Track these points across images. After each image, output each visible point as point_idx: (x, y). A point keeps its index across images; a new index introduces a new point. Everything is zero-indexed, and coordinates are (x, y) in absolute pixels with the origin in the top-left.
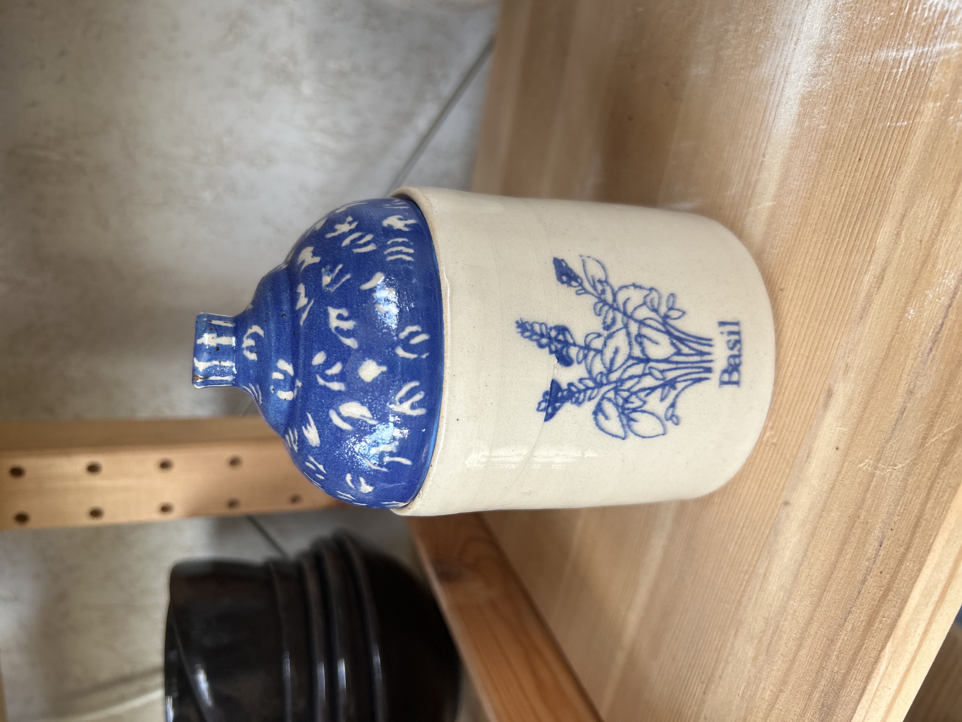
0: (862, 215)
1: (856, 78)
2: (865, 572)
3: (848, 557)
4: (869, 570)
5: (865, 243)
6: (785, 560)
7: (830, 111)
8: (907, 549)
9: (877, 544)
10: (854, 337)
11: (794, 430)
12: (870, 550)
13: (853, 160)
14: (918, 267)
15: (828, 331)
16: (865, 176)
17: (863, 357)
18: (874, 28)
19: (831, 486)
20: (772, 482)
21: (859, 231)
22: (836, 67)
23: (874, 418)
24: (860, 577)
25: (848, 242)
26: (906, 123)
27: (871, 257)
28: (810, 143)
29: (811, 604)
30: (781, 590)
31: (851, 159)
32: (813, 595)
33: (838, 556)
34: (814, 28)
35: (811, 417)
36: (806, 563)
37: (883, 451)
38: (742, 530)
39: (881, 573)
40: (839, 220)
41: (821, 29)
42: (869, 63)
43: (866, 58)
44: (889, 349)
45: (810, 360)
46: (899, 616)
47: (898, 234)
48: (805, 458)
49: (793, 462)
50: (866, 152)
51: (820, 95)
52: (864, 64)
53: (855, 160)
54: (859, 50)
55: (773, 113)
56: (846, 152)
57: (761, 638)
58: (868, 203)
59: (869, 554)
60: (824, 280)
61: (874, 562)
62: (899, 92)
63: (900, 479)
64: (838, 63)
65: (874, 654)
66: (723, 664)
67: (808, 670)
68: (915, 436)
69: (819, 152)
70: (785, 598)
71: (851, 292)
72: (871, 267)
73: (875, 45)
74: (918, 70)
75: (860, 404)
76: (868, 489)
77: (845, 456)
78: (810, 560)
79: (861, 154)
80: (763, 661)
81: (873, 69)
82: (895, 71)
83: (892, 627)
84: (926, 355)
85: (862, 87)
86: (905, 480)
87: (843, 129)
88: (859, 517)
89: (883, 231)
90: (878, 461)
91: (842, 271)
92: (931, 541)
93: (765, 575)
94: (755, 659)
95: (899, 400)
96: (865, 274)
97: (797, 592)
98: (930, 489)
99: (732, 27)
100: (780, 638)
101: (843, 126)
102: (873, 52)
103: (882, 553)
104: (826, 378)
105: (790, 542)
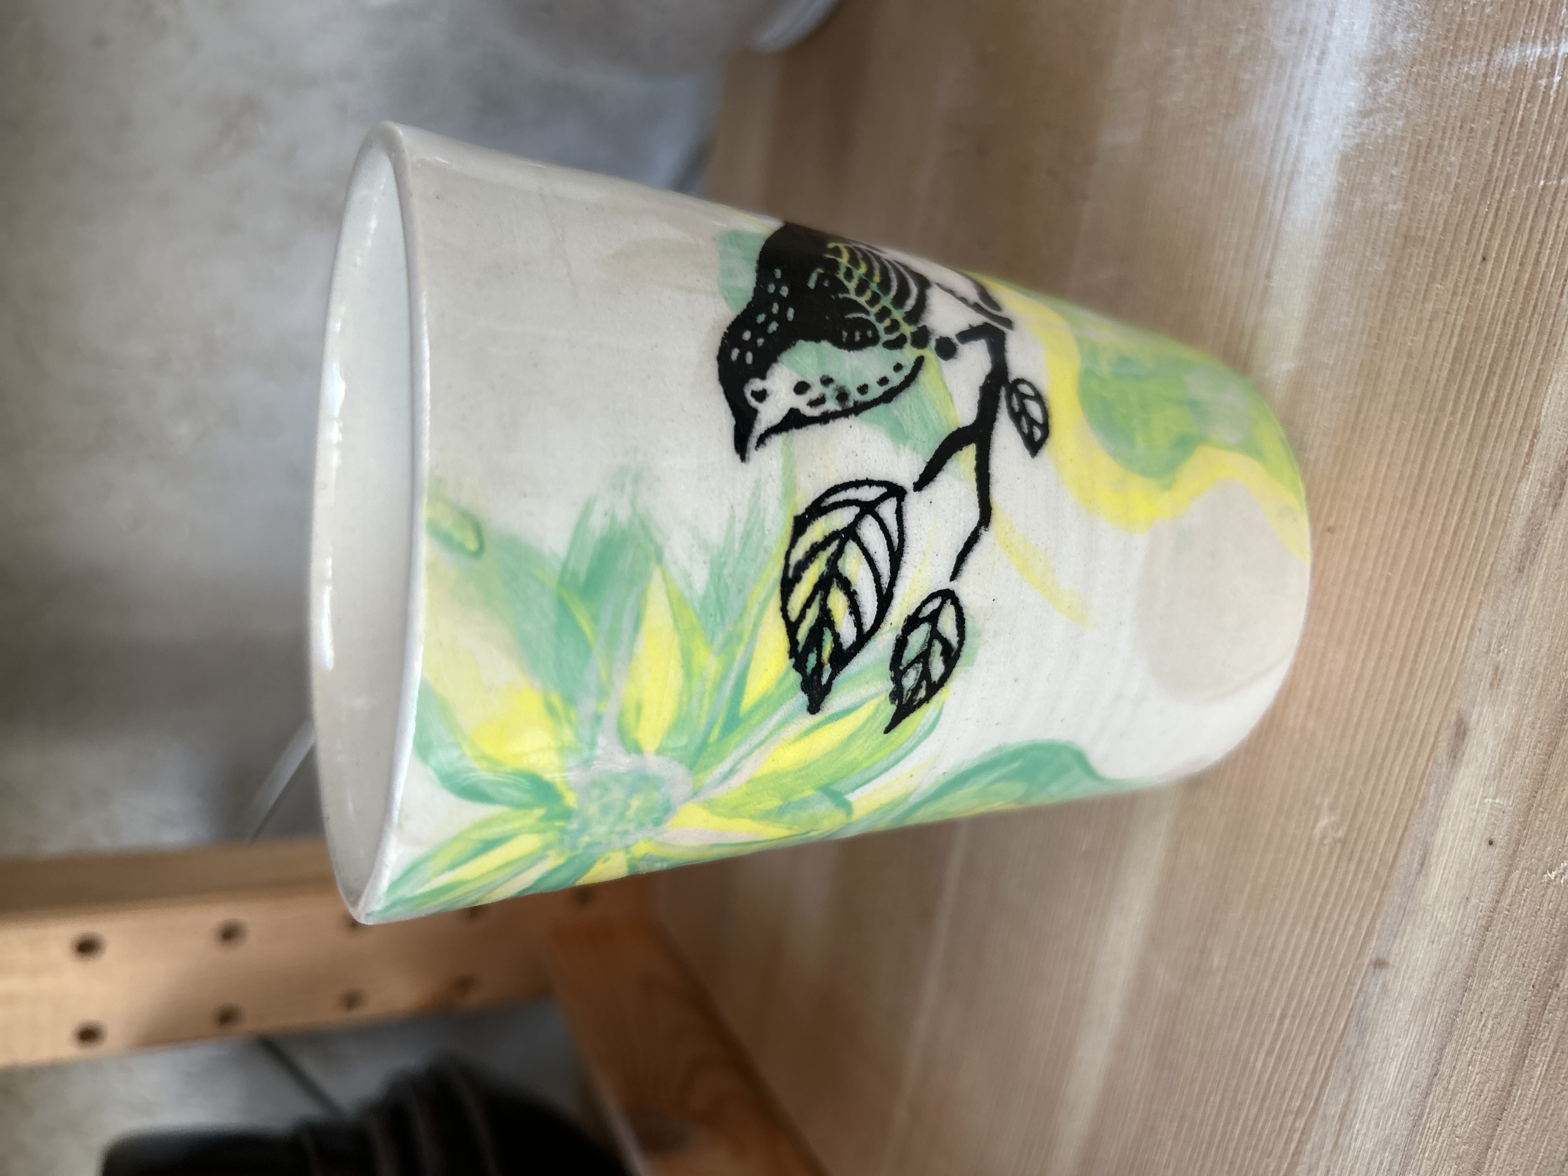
0: (1502, 364)
1: (1460, 105)
3: (1538, 1072)
5: (1514, 419)
6: (1389, 1085)
7: (1406, 176)
10: (1508, 610)
11: (1383, 809)
13: (1468, 261)
15: (1443, 605)
16: (1500, 289)
17: (1532, 651)
18: (1488, 10)
19: (1482, 922)
20: (1344, 919)
22: (1411, 91)
25: (1474, 422)
27: (1532, 446)
28: (1368, 241)
30: (1384, 1150)
31: (1463, 260)
32: (1460, 1157)
33: (1515, 1073)
34: (1356, 28)
35: (1421, 780)
36: (1438, 1090)
38: (1281, 1023)
40: (1448, 380)
41: (1373, 27)
42: (1485, 75)
43: (1477, 67)
45: (1408, 665)
48: (1415, 865)
49: (1388, 876)
50: (1496, 244)
51: (1381, 147)
52: (1474, 78)
53: (1473, 260)
54: (1459, 53)
55: (1282, 195)
56: (1452, 247)
58: (1513, 341)
60: (1426, 501)
64: (1416, 83)
69: (1390, 256)
70: (1396, 1167)
71: (1491, 518)
72: (1533, 467)
73: (1494, 40)
75: (1536, 747)
77: (1513, 857)
78: (1449, 1083)
79: (1487, 248)
81: (1496, 85)
82: (1543, 82)
85: (1473, 121)
87: (1441, 205)
88: (1558, 985)
89: (1553, 391)
93: (1342, 1117)
96: (1520, 481)
97: (1424, 1151)
99: (1180, 52)
101: (1439, 199)
102: (1490, 55)
104: (1450, 700)
105: (1397, 1045)
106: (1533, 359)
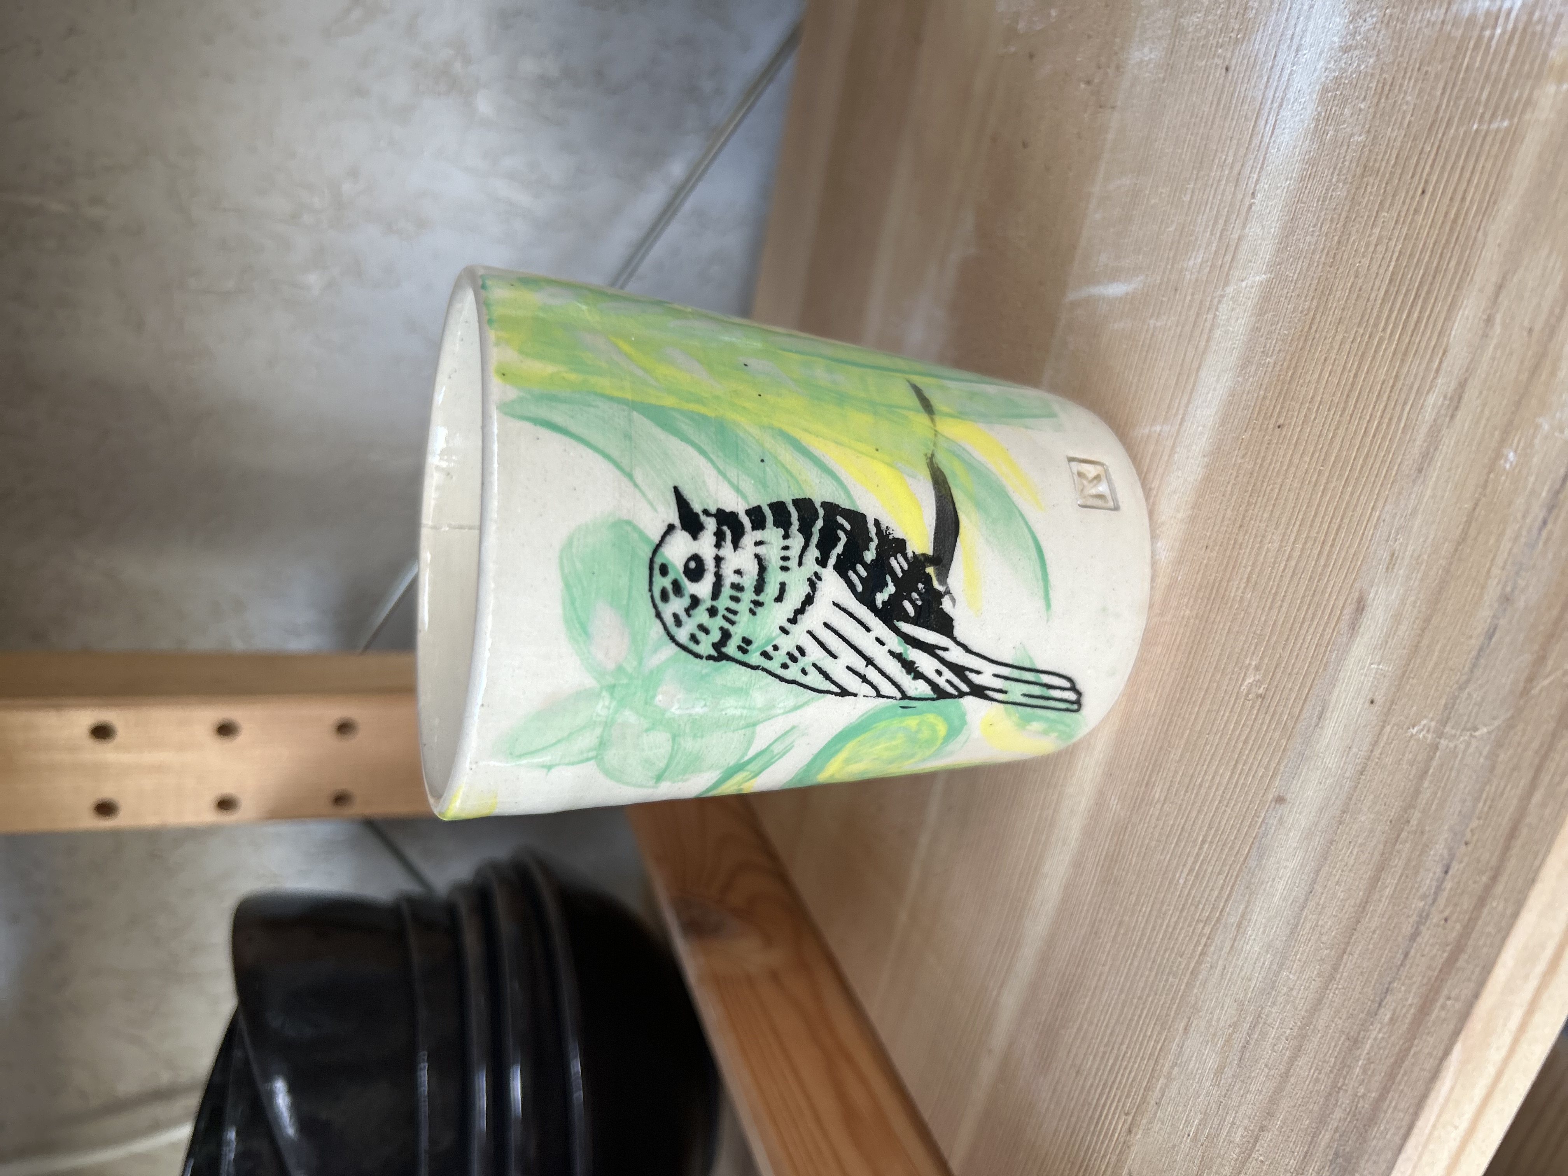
0: (1426, 288)
1: (1420, 49)
2: (1417, 919)
3: (1388, 891)
4: (1423, 917)
5: (1430, 338)
6: (1276, 899)
7: (1371, 110)
8: (1494, 879)
9: (1439, 870)
10: (1406, 505)
11: (1296, 671)
12: (1428, 880)
13: (1411, 193)
14: (1524, 376)
15: (1359, 497)
16: (1433, 221)
17: (1421, 540)
19: (1359, 768)
20: (1256, 763)
21: (1419, 317)
22: (1383, 32)
23: (1439, 646)
24: (1407, 929)
25: (1399, 338)
26: (1506, 123)
27: (1441, 363)
28: (1335, 169)
29: (1319, 975)
30: (1267, 952)
31: (1407, 193)
32: (1322, 960)
33: (1370, 892)
36: (1311, 904)
37: (1454, 705)
38: (1201, 848)
39: (1446, 920)
40: (1383, 300)
42: (1443, 22)
43: (1438, 14)
44: (1468, 523)
45: (1327, 548)
46: (1476, 995)
47: (1489, 321)
48: (1315, 719)
49: (1294, 728)
50: (1434, 178)
51: (1354, 83)
52: (1434, 24)
53: (1415, 193)
55: (1272, 120)
56: (1400, 180)
57: (1231, 1035)
58: (1437, 267)
59: (1425, 888)
60: (1355, 407)
61: (1434, 901)
62: (1495, 68)
63: (1485, 753)
64: (1388, 24)
65: (1429, 1064)
66: (1162, 1080)
67: (1311, 1092)
68: (1512, 676)
69: (1351, 183)
70: (1274, 967)
71: (1402, 425)
72: (1439, 381)
74: (1530, 30)
75: (1414, 622)
76: (1426, 772)
77: (1387, 714)
78: (1320, 899)
79: (1426, 182)
80: (1233, 1076)
81: (1450, 32)
82: (1488, 32)
83: (1465, 1015)
84: (1535, 531)
85: (1429, 64)
86: (1493, 756)
87: (1395, 140)
88: (1409, 822)
89: (1462, 315)
90: (1444, 722)
91: (1388, 390)
92: (1537, 863)
93: (1239, 925)
94: (1219, 1071)
95: (1485, 614)
96: (1428, 393)
97: (1296, 955)
98: (1539, 770)
100: (1264, 1035)
101: (1395, 134)
103: (1448, 885)
104: (1355, 579)
105: (1285, 867)
106: (1450, 285)
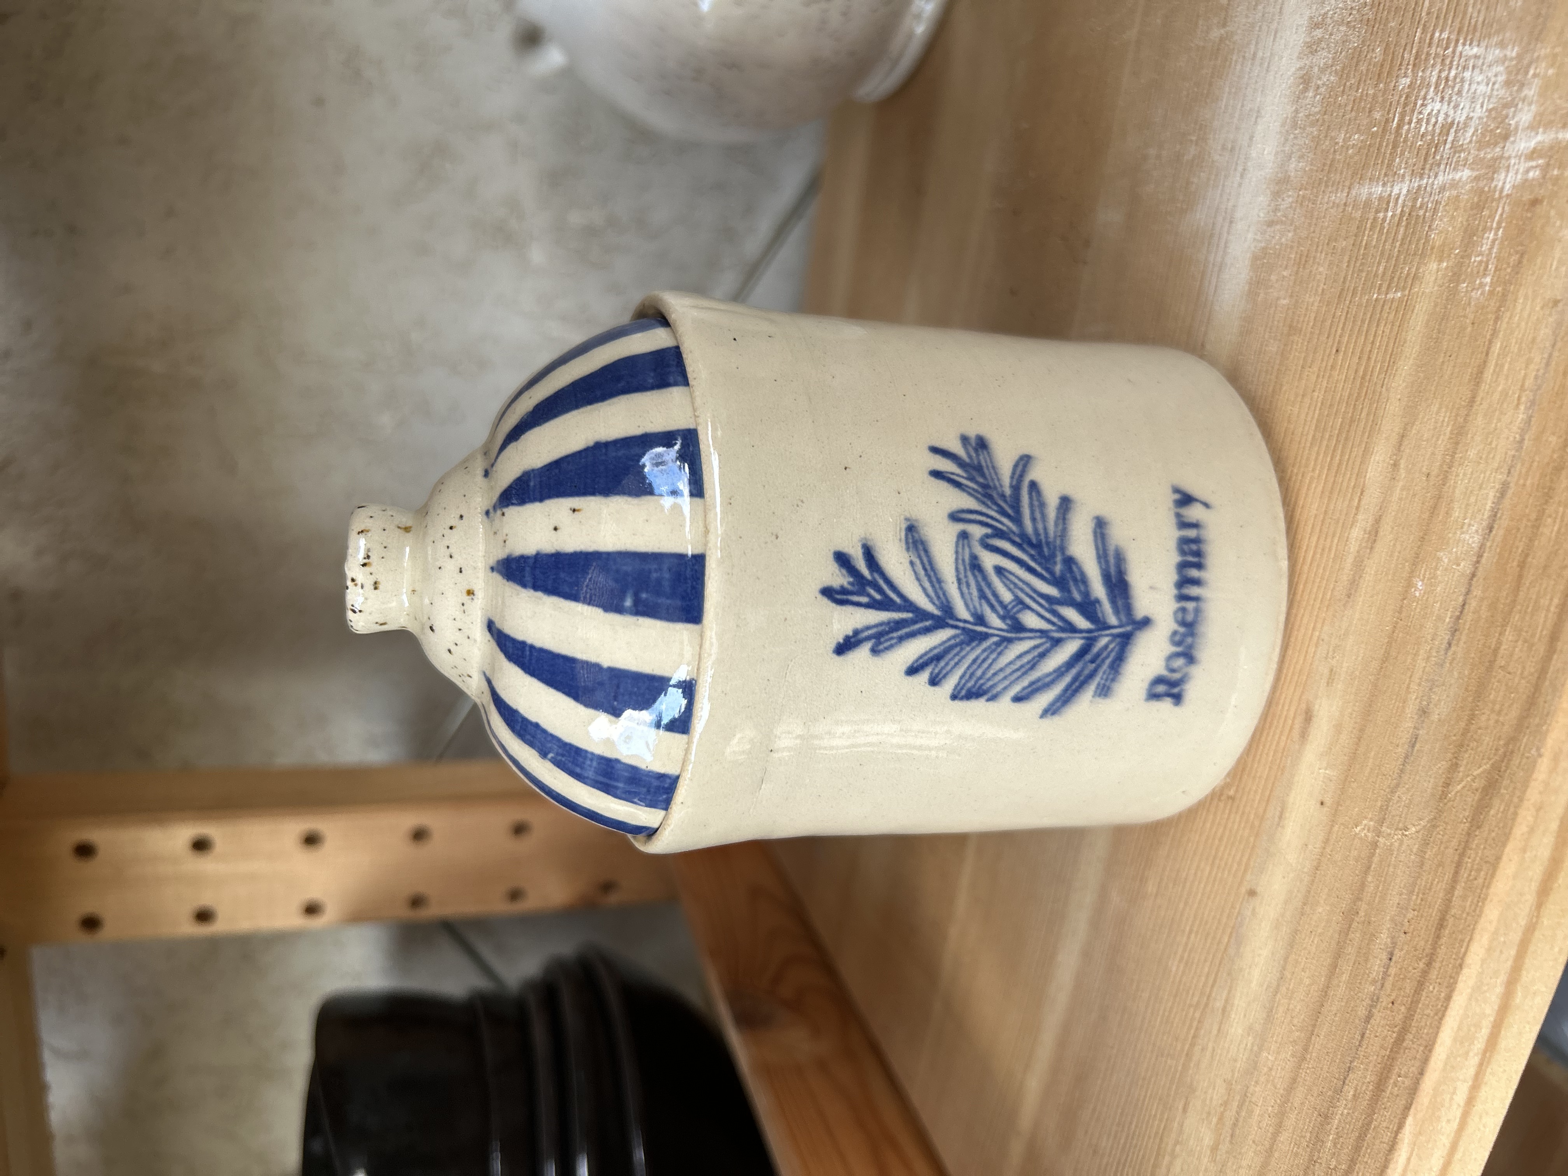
0: (1343, 436)
1: (1328, 227)
2: (1370, 1002)
3: (1345, 977)
4: (1375, 1000)
5: (1350, 479)
6: (1254, 985)
7: (1293, 278)
8: (1429, 964)
9: (1384, 956)
10: (1340, 627)
11: (1259, 774)
12: (1376, 966)
13: (1328, 351)
14: (1426, 516)
15: (1302, 618)
16: (1346, 376)
17: (1354, 657)
18: (1350, 152)
19: (1315, 863)
20: (1230, 860)
21: (1340, 460)
22: (1298, 210)
23: (1373, 753)
24: (1362, 1012)
26: (1399, 294)
27: (1360, 500)
28: (1266, 326)
29: (1293, 1056)
30: (1249, 1035)
31: (1325, 351)
32: (1295, 1041)
33: (1330, 978)
34: (1266, 152)
35: (1283, 753)
36: (1283, 989)
37: (1387, 806)
39: (1393, 1003)
40: (1311, 444)
41: (1277, 153)
42: (1345, 204)
44: (1389, 644)
46: (1422, 1073)
47: (1395, 465)
48: (1277, 819)
49: (1259, 827)
50: (1346, 338)
51: (1277, 252)
52: (1338, 206)
53: (1331, 351)
54: (1330, 184)
55: (1214, 280)
56: (1318, 339)
57: (1222, 1114)
58: (1352, 417)
59: (1375, 974)
61: (1383, 986)
62: (1387, 247)
63: (1415, 850)
64: (1301, 205)
65: (1387, 1137)
66: (1167, 1158)
67: (1292, 1166)
68: (1432, 780)
69: (1280, 340)
70: (1255, 1048)
71: (1332, 556)
72: (1360, 517)
73: (1353, 177)
74: (1414, 214)
75: (1352, 732)
76: (1369, 868)
77: (1334, 815)
78: (1289, 984)
79: (1339, 342)
80: (1227, 1152)
81: (1351, 213)
82: (1381, 215)
83: (1413, 1090)
84: (1442, 652)
85: (1336, 240)
86: (1422, 852)
87: (1313, 305)
88: (1358, 913)
89: (1374, 460)
90: (1381, 821)
91: (1320, 523)
92: (1463, 950)
93: (1224, 1010)
94: (1215, 1149)
95: (1408, 724)
96: (1351, 528)
97: (1272, 1037)
98: (1459, 865)
99: (1152, 152)
100: (1250, 1113)
101: (1311, 300)
102: (1349, 188)
103: (1392, 971)
104: (1303, 692)
105: (1259, 955)
106: (1363, 433)
